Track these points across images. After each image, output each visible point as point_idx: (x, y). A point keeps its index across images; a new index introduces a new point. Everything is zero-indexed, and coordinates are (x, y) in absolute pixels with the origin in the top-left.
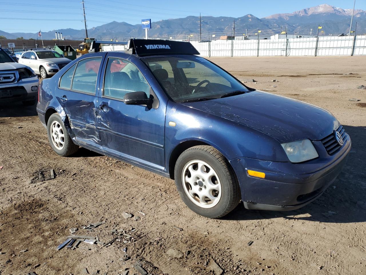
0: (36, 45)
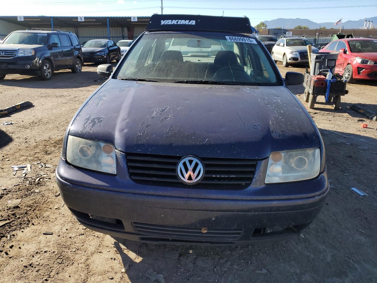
0: (317, 33)
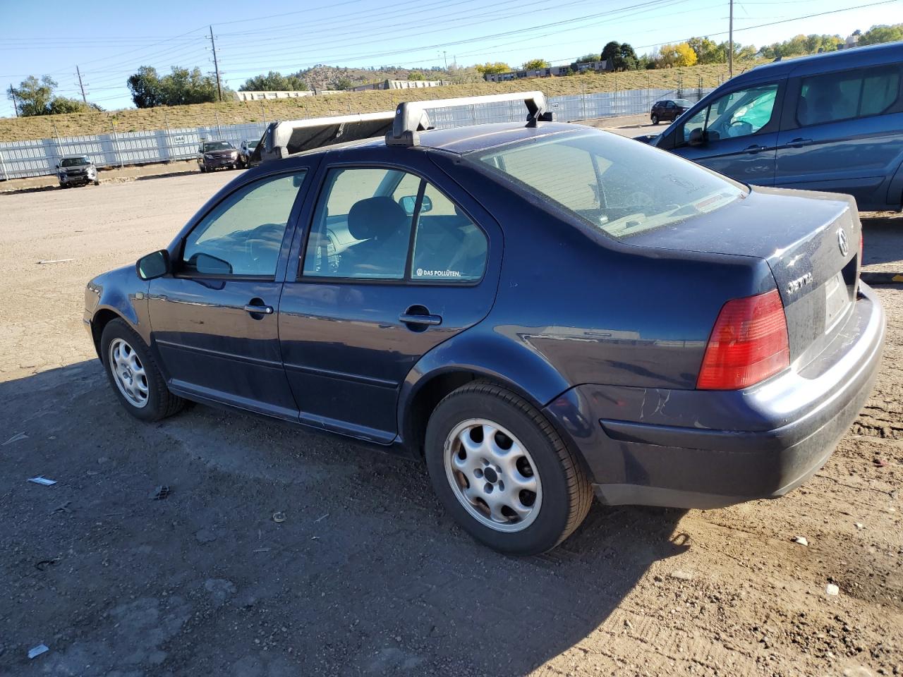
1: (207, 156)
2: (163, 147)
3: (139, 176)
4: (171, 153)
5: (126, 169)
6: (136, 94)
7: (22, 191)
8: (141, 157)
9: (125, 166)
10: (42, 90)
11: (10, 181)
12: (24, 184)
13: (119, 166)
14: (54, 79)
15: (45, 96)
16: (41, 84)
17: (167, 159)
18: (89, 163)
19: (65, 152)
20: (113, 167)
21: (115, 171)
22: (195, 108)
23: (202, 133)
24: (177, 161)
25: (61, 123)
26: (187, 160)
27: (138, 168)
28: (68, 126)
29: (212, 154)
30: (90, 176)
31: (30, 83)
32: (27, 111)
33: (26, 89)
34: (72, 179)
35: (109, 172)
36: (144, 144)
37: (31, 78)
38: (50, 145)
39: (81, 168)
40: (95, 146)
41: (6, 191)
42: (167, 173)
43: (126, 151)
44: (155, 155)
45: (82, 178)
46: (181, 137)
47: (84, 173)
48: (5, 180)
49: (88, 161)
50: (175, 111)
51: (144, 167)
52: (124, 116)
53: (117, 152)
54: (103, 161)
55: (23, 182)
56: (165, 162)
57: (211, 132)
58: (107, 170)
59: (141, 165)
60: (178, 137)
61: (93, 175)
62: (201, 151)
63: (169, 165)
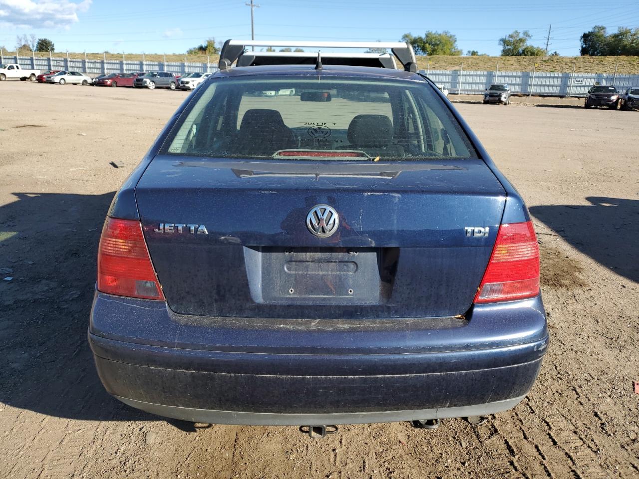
1: (592, 96)
2: (565, 85)
3: (538, 104)
4: (568, 90)
5: (533, 97)
6: (584, 46)
7: (463, 102)
8: (546, 90)
9: (532, 95)
10: (521, 40)
11: (460, 95)
12: (467, 98)
13: (529, 95)
14: (530, 33)
15: (521, 44)
16: (521, 36)
17: (564, 95)
18: (506, 90)
19: (497, 81)
20: (524, 95)
21: (524, 98)
22: (609, 59)
23: (599, 78)
24: (571, 97)
25: (509, 62)
26: (579, 98)
27: (541, 98)
28: (512, 65)
29: (596, 95)
30: (503, 99)
31: (515, 35)
32: (506, 53)
33: (511, 39)
34: (491, 98)
35: (520, 98)
36: (551, 82)
37: (516, 32)
38: (490, 75)
39: (499, 92)
40: (518, 79)
41: (455, 100)
42: (560, 104)
43: (537, 85)
44: (556, 90)
45: (497, 99)
46: (581, 79)
47: (500, 96)
48: (457, 94)
49: (506, 88)
50: (592, 60)
51: (545, 98)
52: (552, 61)
53: (530, 85)
54: (520, 90)
55: (466, 97)
56: (561, 97)
57: (607, 79)
58: (520, 96)
59: (543, 96)
60: (578, 79)
61: (505, 98)
62: (589, 92)
63: (564, 99)
